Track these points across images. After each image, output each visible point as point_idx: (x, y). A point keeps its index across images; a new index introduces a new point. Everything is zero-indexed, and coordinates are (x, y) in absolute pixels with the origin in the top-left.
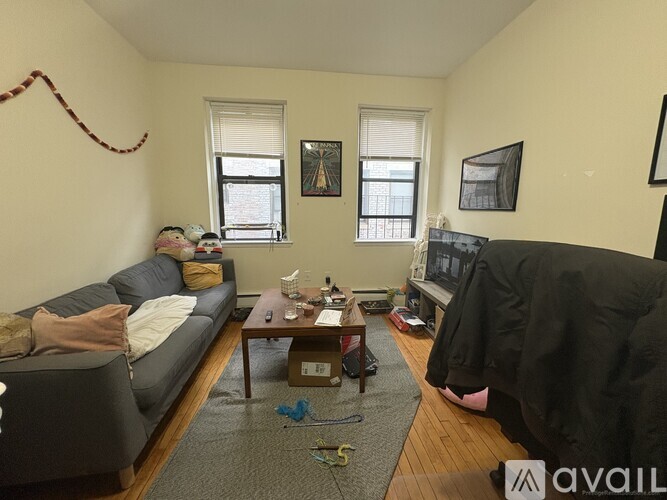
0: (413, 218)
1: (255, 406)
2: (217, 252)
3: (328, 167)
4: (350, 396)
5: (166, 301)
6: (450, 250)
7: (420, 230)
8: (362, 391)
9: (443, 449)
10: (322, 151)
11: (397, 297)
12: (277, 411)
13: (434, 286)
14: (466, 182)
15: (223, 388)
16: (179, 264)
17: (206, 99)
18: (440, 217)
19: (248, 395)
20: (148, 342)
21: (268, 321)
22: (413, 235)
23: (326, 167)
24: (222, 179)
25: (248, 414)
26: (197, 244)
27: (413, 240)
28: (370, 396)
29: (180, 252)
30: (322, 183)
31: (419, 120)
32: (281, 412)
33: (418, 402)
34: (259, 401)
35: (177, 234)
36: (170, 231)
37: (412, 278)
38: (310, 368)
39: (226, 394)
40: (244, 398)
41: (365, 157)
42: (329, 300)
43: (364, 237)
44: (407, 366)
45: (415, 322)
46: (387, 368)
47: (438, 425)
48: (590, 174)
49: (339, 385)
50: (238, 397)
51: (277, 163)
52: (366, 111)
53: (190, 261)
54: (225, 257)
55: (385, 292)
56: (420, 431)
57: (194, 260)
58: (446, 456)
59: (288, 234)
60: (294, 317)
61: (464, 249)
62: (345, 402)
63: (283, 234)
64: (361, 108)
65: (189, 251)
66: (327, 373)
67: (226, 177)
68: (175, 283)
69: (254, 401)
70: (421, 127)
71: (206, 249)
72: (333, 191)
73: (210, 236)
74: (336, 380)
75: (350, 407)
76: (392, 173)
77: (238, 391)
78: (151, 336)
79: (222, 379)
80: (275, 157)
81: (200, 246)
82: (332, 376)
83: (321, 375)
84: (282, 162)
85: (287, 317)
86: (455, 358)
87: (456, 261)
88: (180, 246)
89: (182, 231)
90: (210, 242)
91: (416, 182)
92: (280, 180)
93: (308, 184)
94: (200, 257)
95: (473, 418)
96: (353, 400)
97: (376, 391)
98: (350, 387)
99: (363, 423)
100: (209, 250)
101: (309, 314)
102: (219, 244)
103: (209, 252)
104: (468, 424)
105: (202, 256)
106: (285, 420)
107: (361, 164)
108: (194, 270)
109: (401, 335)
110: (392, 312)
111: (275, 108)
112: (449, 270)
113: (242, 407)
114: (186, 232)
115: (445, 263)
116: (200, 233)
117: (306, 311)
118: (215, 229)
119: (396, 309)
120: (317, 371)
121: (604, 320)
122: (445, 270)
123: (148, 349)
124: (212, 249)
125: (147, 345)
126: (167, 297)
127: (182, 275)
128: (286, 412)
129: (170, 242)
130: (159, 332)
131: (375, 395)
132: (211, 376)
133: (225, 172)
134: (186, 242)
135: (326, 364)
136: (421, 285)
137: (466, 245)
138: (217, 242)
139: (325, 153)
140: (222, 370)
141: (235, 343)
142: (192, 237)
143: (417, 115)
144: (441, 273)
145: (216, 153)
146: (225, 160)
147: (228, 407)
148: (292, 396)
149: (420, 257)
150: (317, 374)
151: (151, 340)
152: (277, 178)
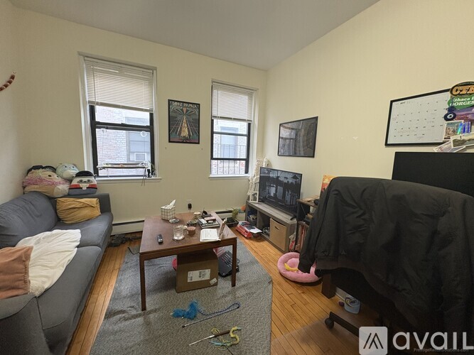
0: (247, 160)
1: (151, 316)
2: (93, 187)
3: (190, 122)
4: (227, 290)
5: (48, 237)
6: (276, 181)
7: (252, 169)
8: (234, 285)
9: (294, 312)
10: (185, 110)
11: (239, 215)
12: (173, 315)
13: (265, 205)
14: (282, 138)
15: (118, 307)
16: (52, 200)
17: (80, 54)
18: (265, 160)
19: (144, 308)
20: (44, 279)
21: (161, 243)
22: (247, 172)
23: (188, 121)
24: (95, 125)
25: (148, 324)
26: (70, 181)
27: (247, 175)
28: (240, 288)
29: (53, 190)
30: (185, 133)
31: (250, 96)
32: (177, 315)
33: (271, 285)
34: (155, 311)
35: (49, 172)
36: (41, 170)
37: (250, 201)
38: (194, 276)
39: (123, 312)
40: (140, 312)
41: (216, 117)
42: (204, 221)
43: (214, 174)
44: (257, 262)
45: (256, 231)
46: (245, 265)
47: (287, 297)
48: (356, 138)
49: (216, 284)
50: (134, 312)
51: (147, 115)
52: (216, 84)
53: (64, 196)
54: (100, 192)
55: (230, 212)
56: (278, 305)
57: (69, 195)
58: (298, 317)
59: (157, 172)
60: (181, 238)
61: (286, 181)
62: (224, 296)
63: (152, 172)
64: (213, 82)
65: (64, 187)
66: (207, 277)
67: (99, 123)
68: (50, 219)
69: (150, 312)
70: (252, 100)
71: (81, 185)
72: (193, 139)
73: (83, 174)
74: (214, 280)
75: (228, 298)
76: (222, 128)
77: (133, 307)
78: (44, 273)
79: (113, 299)
80: (146, 110)
81: (75, 182)
82: (211, 278)
83: (203, 279)
84: (151, 115)
85: (176, 238)
86: (323, 252)
87: (280, 189)
88: (54, 184)
89: (54, 170)
90: (85, 179)
91: (249, 136)
92: (150, 129)
93: (174, 133)
94: (75, 192)
95: (305, 288)
96: (229, 293)
97: (243, 283)
98: (225, 285)
99: (241, 308)
100: (84, 186)
101: (192, 234)
102: (94, 180)
103: (84, 188)
104: (303, 293)
105: (77, 191)
106: (181, 321)
107: (212, 121)
108: (70, 205)
109: (247, 241)
110: (238, 226)
111: (146, 71)
112: (275, 194)
113: (140, 320)
114: (59, 170)
115: (273, 191)
116: (74, 171)
117: (190, 231)
118: (88, 167)
119: (240, 223)
120: (200, 277)
121: (421, 221)
122: (272, 195)
123: (47, 286)
124: (88, 185)
125: (44, 282)
126: (48, 233)
127: (55, 210)
128: (181, 314)
129: (41, 180)
130: (51, 268)
131: (244, 286)
132: (101, 299)
133: (98, 119)
134: (59, 180)
135: (207, 270)
136: (257, 205)
137: (287, 178)
138: (92, 179)
139: (187, 111)
140: (111, 292)
141: (117, 266)
142: (65, 175)
143: (249, 91)
144: (270, 197)
145: (89, 102)
146: (98, 108)
147: (127, 323)
148: (183, 301)
149: (254, 187)
150: (200, 279)
151: (46, 277)
152: (147, 127)
